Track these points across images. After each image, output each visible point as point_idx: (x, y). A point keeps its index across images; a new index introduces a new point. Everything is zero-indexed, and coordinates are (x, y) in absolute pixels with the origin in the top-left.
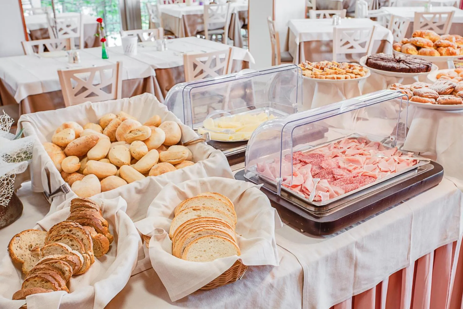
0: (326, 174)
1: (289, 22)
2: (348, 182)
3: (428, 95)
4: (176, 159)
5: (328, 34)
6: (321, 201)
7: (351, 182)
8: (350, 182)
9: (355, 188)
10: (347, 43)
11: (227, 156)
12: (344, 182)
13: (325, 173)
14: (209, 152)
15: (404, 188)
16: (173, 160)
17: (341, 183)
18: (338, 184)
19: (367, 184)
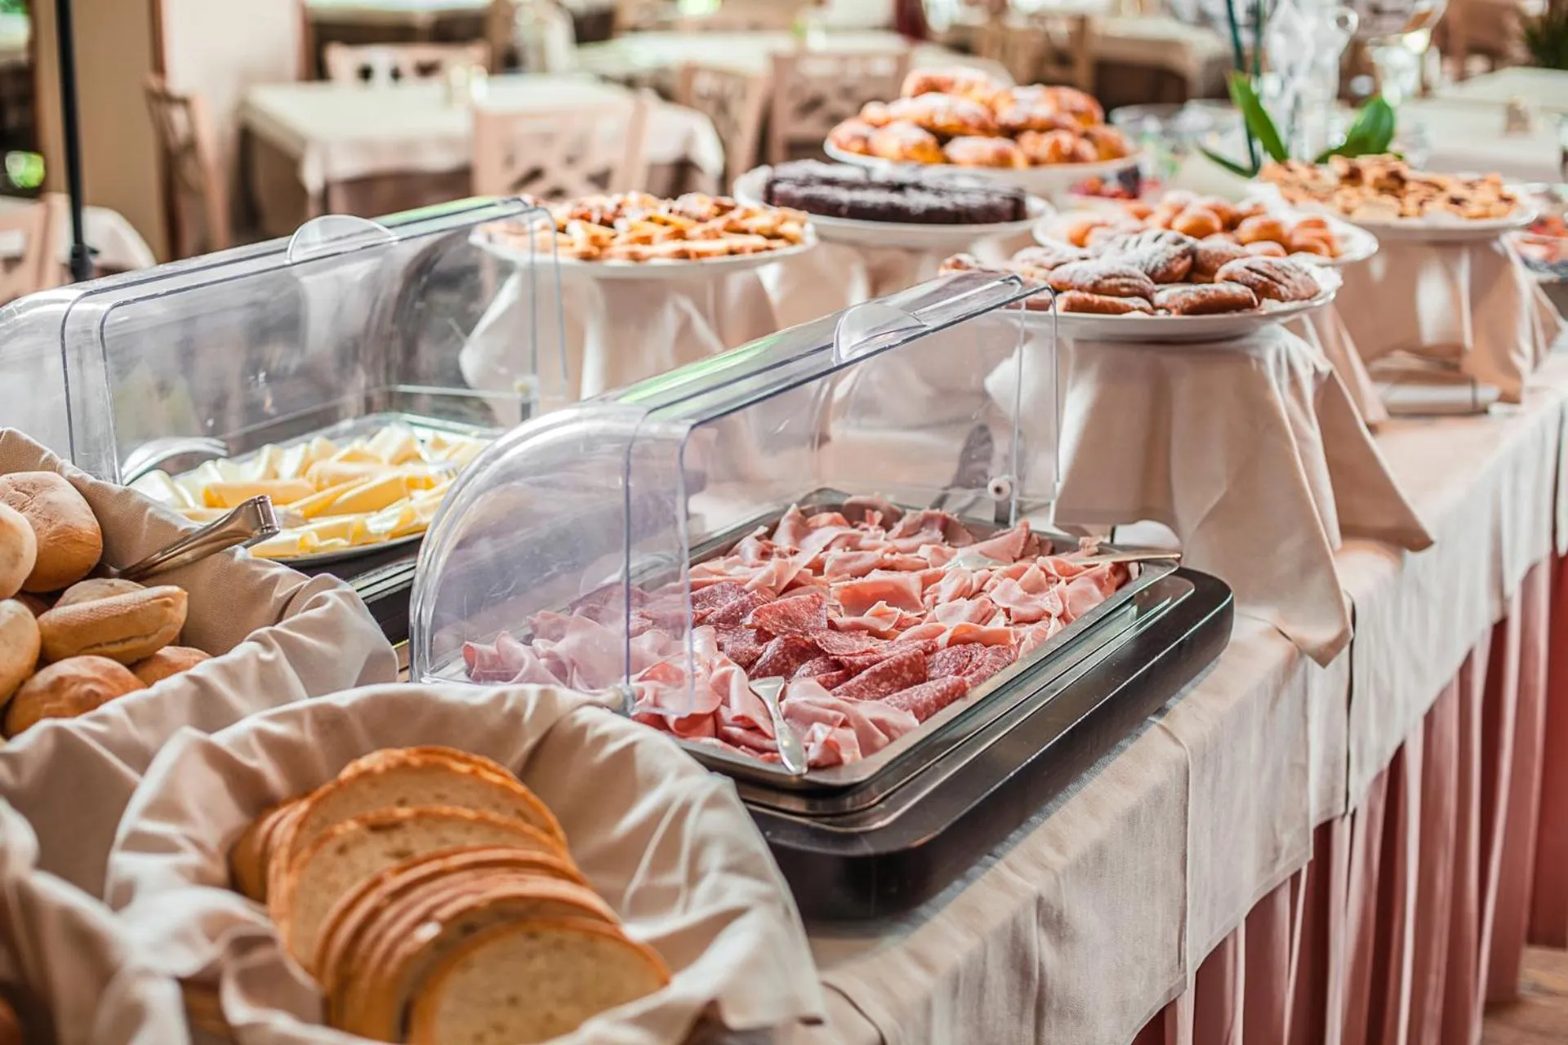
0: (791, 660)
1: (243, 105)
2: (908, 676)
3: (1116, 287)
4: (129, 639)
5: (448, 142)
6: (838, 762)
7: (921, 675)
8: (916, 674)
9: (953, 694)
10: (535, 175)
11: (370, 601)
12: (888, 680)
13: (788, 655)
14: (280, 593)
15: (1137, 671)
16: (115, 643)
17: (878, 685)
18: (870, 690)
19: (992, 676)
